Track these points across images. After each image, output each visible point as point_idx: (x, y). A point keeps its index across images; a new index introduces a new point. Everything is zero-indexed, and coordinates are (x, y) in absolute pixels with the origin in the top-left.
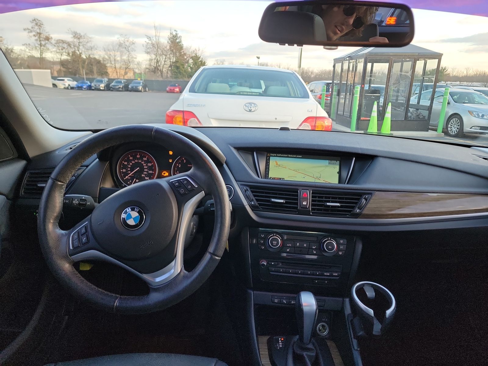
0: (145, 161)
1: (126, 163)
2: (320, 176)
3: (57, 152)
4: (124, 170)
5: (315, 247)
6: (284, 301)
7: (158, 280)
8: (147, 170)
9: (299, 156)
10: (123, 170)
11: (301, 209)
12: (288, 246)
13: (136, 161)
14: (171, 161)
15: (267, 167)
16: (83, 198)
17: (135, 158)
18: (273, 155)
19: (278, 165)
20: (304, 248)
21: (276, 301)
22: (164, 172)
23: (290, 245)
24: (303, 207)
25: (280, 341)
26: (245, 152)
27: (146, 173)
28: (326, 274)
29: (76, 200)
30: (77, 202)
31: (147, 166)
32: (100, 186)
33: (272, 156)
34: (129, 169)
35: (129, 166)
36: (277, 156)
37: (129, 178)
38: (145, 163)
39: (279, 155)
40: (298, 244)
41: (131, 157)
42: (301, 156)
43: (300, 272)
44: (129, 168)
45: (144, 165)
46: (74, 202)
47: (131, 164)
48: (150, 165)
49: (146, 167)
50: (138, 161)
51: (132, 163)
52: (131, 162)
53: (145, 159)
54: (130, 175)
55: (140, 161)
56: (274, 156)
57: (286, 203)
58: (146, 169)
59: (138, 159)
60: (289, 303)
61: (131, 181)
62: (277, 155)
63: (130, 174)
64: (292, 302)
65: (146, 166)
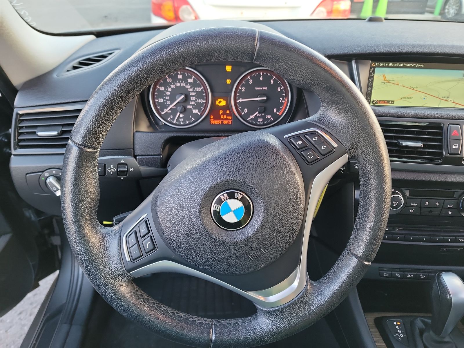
0: (191, 84)
1: (162, 89)
2: (449, 95)
3: (55, 75)
4: (161, 100)
5: (452, 205)
6: (397, 274)
7: (272, 299)
8: (194, 98)
9: (421, 66)
10: (159, 99)
11: (448, 155)
12: (412, 206)
13: (178, 84)
14: (229, 82)
15: (370, 84)
16: (122, 161)
17: (175, 79)
18: (380, 65)
19: (386, 81)
20: (437, 207)
21: (386, 274)
22: (219, 100)
23: (415, 204)
24: (452, 152)
25: (397, 327)
26: (340, 62)
27: (193, 103)
28: (460, 240)
29: (112, 166)
30: (114, 170)
31: (195, 92)
32: (133, 130)
33: (378, 67)
34: (168, 98)
35: (168, 93)
36: (386, 67)
37: (170, 111)
38: (191, 88)
39: (389, 65)
40: (427, 203)
41: (169, 77)
42: (423, 65)
43: (425, 239)
44: (168, 96)
45: (190, 90)
46: (109, 170)
47: (170, 89)
48: (198, 89)
49: (193, 94)
50: (180, 85)
51: (172, 88)
52: (170, 87)
53: (191, 81)
54: (171, 107)
55: (183, 84)
56: (382, 67)
57: (425, 146)
58: (193, 96)
59: (180, 81)
60: (404, 277)
61: (172, 117)
62: (387, 64)
63: (169, 105)
64: (409, 276)
65: (193, 92)
